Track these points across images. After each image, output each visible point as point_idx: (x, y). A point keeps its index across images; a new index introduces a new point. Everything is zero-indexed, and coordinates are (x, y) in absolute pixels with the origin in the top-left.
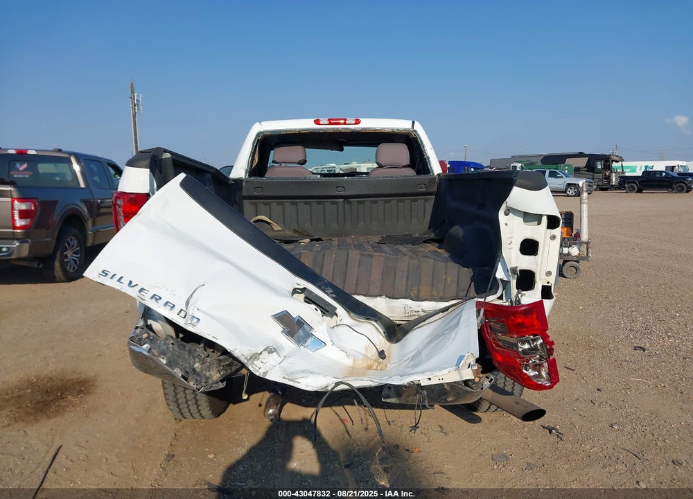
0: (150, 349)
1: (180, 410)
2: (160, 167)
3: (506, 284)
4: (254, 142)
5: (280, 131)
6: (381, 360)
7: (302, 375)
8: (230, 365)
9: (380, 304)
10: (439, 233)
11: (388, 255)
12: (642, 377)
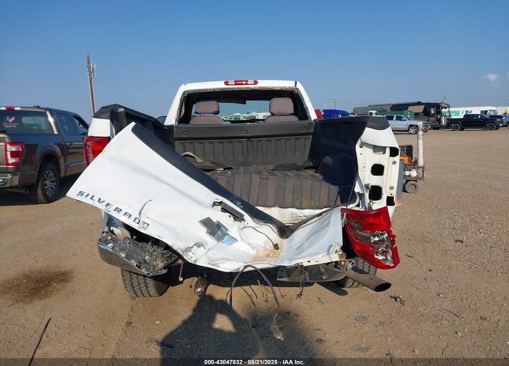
0: (113, 247)
1: (134, 291)
2: (117, 118)
3: (362, 196)
4: (181, 98)
5: (200, 90)
6: (276, 250)
7: (222, 261)
8: (170, 257)
9: (274, 212)
10: (316, 162)
11: (279, 178)
12: (460, 260)
